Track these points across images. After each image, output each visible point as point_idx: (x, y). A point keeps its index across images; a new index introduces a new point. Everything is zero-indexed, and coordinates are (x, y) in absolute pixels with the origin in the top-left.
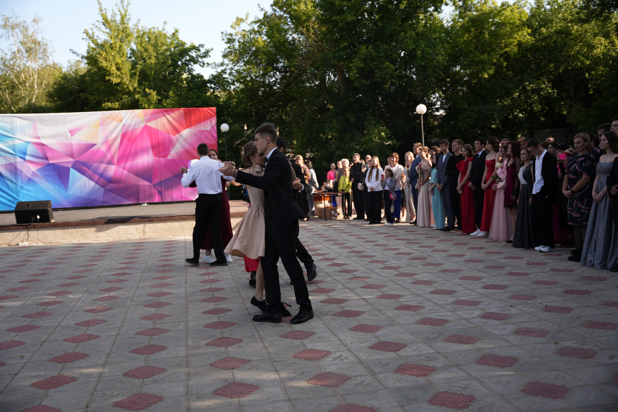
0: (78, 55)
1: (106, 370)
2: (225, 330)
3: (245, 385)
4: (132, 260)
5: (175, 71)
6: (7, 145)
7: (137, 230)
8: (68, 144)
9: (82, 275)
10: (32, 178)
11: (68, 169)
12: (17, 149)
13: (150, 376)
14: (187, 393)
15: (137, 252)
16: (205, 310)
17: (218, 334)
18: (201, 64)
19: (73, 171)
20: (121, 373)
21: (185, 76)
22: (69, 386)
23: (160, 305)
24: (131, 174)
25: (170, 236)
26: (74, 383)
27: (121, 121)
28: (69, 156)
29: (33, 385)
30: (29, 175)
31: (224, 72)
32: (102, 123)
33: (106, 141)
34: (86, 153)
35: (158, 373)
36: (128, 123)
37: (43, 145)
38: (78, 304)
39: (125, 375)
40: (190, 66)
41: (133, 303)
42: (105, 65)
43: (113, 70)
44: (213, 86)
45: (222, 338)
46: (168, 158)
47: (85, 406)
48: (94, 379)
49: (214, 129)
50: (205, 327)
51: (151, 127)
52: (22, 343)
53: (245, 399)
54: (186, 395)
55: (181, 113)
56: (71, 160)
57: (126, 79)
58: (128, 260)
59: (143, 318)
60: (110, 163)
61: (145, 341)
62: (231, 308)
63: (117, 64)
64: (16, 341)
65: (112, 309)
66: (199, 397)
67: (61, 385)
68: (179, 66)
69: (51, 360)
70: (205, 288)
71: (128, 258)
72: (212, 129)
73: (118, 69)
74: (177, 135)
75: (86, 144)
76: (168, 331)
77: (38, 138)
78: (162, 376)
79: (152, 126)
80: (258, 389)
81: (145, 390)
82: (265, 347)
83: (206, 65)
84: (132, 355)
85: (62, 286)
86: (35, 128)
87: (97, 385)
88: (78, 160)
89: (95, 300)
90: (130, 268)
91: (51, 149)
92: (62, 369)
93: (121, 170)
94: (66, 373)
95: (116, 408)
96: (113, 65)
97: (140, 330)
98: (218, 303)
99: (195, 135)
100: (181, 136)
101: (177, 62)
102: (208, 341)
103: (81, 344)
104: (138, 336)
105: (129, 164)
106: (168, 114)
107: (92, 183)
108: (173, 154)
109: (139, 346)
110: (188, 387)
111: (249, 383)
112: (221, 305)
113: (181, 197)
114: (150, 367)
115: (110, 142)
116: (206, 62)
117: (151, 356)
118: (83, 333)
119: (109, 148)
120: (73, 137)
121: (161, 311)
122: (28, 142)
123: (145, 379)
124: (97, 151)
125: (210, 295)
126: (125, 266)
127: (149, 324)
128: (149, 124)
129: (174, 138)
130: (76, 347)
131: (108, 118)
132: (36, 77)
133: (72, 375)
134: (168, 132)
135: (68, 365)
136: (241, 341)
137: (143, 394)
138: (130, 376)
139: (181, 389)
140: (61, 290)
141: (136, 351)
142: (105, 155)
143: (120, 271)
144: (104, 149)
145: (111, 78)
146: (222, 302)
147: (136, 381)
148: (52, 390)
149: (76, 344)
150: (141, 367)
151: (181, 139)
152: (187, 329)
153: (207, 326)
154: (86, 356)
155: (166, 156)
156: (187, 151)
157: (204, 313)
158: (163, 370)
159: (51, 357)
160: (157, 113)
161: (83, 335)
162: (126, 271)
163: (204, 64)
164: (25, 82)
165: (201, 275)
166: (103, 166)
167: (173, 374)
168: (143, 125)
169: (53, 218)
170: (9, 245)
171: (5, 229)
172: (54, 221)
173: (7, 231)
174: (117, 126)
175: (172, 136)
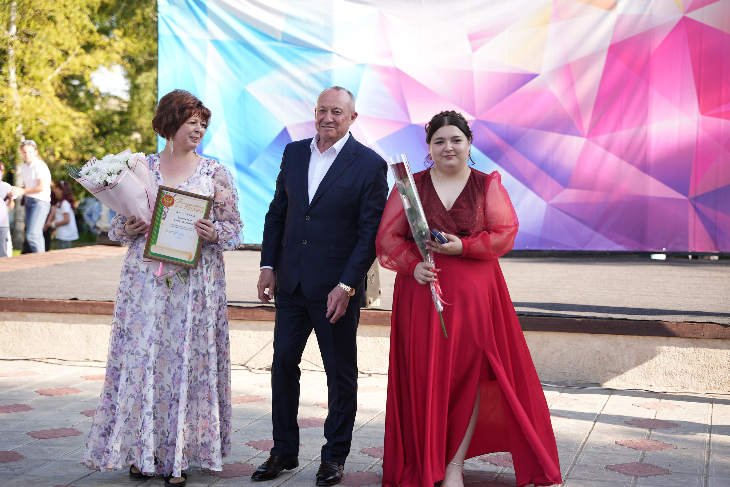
6: (314, 71)
8: (462, 72)
24: (624, 164)
27: (613, 6)
33: (565, 66)
34: (506, 100)
36: (633, 11)
51: (702, 25)
60: (570, 128)
75: (509, 74)
77: (390, 54)
79: (705, 22)
86: (382, 27)
88: (483, 118)
91: (418, 85)
93: (599, 150)
105: (624, 135)
115: (575, 69)
119: (571, 86)
120: (476, 53)
122: (363, 65)
144: (555, 87)
166: (550, 137)
168: (679, 16)
169: (380, 292)
170: (247, 367)
171: (242, 318)
172: (382, 302)
173: (247, 324)
174: (601, 20)
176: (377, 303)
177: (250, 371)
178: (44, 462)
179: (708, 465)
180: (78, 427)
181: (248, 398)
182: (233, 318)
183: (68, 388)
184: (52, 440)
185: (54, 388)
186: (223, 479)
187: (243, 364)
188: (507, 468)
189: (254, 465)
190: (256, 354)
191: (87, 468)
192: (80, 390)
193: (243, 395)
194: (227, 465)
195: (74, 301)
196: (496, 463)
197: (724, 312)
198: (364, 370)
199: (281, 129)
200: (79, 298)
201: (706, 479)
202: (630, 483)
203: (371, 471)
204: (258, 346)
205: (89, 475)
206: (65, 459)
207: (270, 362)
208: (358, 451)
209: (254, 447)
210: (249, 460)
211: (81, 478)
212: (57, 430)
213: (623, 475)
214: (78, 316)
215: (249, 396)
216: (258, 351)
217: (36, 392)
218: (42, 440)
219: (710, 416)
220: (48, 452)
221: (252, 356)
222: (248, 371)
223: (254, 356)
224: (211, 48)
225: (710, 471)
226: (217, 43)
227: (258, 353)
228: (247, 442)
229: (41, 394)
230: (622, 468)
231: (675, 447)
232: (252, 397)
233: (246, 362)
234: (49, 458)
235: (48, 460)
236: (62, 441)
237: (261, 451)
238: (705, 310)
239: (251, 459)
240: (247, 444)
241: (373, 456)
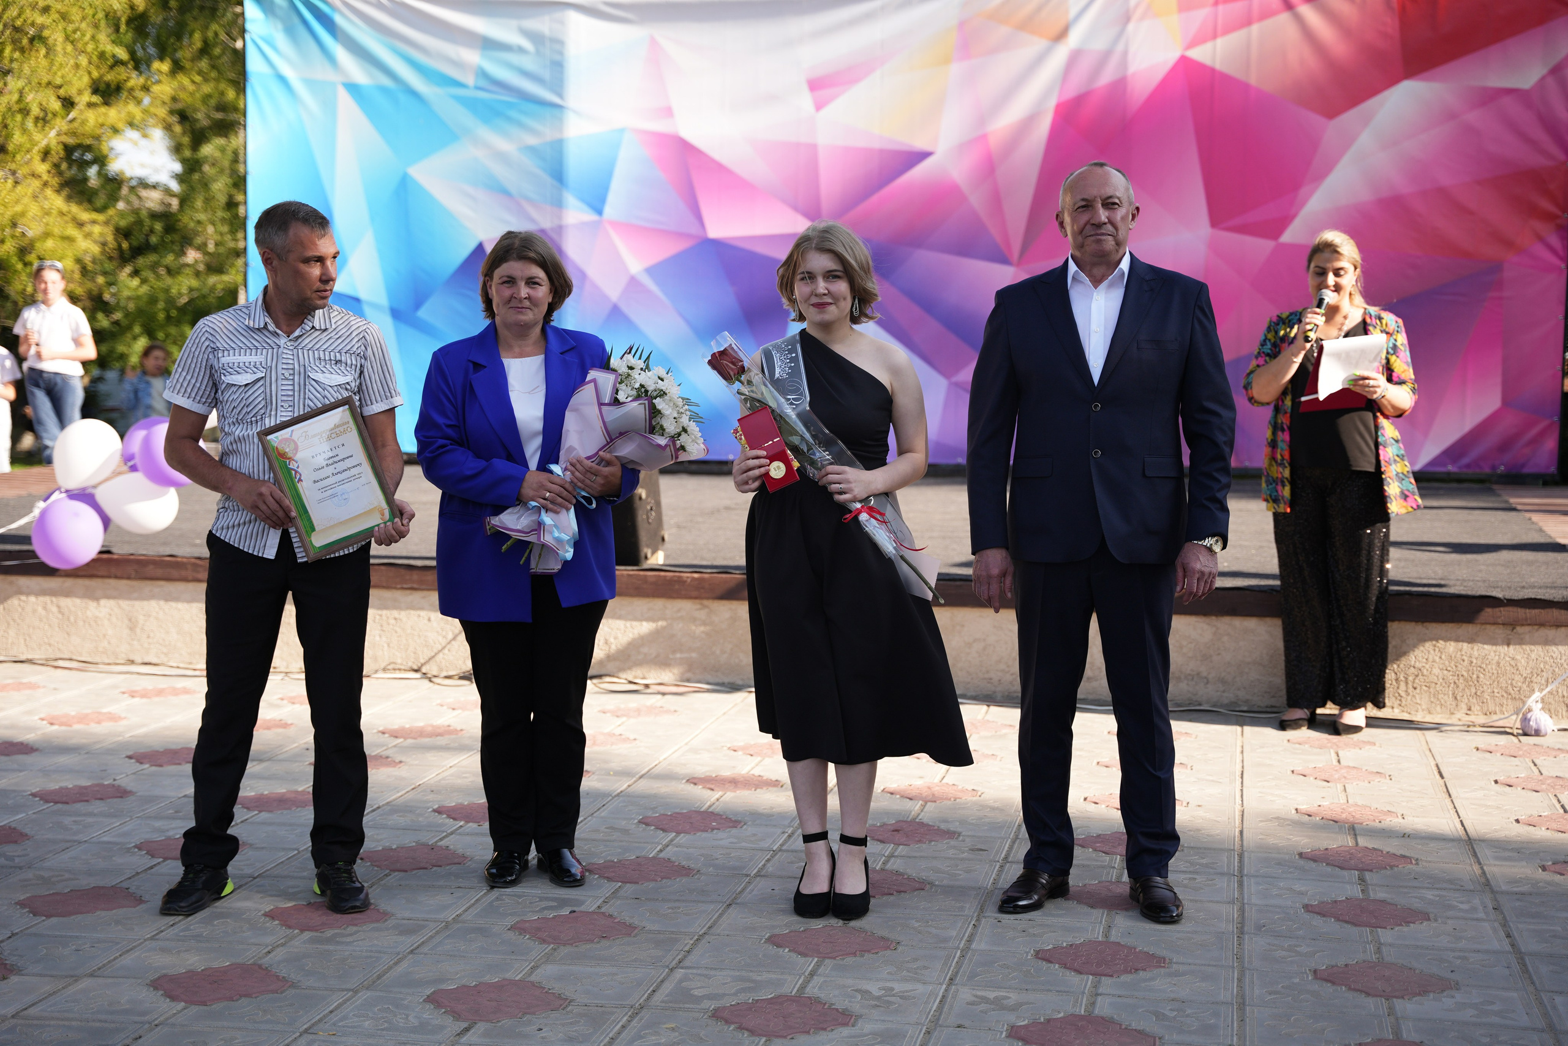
6: (532, 141)
8: (797, 146)
10: (624, 308)
12: (575, 162)
27: (1062, 35)
28: (796, 209)
30: (614, 292)
33: (979, 138)
34: (875, 198)
36: (1095, 43)
37: (684, 146)
46: (1287, 237)
49: (1561, 83)
51: (1213, 70)
72: (1551, 82)
74: (1349, 117)
75: (882, 152)
77: (668, 112)
79: (1218, 66)
86: (654, 61)
91: (718, 168)
99: (1451, 116)
100: (1368, 121)
108: (1313, 214)
115: (997, 144)
119: (990, 172)
120: (824, 112)
124: (931, 186)
128: (1203, 52)
129: (1330, 129)
131: (992, 17)
134: (1300, 100)
144: (963, 176)
151: (1365, 140)
155: (1274, 228)
168: (1173, 56)
169: (663, 539)
170: (424, 674)
171: (415, 586)
172: (666, 557)
173: (424, 597)
174: (1040, 60)
175: (1316, 119)
176: (658, 559)
177: (430, 681)
178: (68, 844)
179: (1241, 832)
180: (124, 782)
181: (430, 729)
182: (399, 586)
183: (100, 713)
184: (80, 806)
185: (73, 713)
186: (396, 873)
187: (416, 667)
188: (901, 847)
189: (452, 847)
190: (440, 651)
191: (146, 856)
192: (123, 715)
193: (421, 724)
194: (402, 848)
195: (105, 556)
196: (881, 838)
197: (1261, 571)
198: (636, 677)
199: (472, 246)
200: (114, 550)
201: (1241, 856)
202: (1114, 867)
203: (661, 855)
204: (444, 637)
205: (151, 868)
206: (105, 839)
207: (468, 665)
208: (636, 821)
209: (449, 816)
210: (441, 839)
211: (138, 873)
212: (86, 788)
213: (1101, 854)
214: (113, 582)
215: (432, 726)
216: (444, 645)
217: (42, 719)
218: (60, 806)
219: (1239, 749)
220: (74, 827)
221: (433, 654)
222: (426, 682)
223: (436, 654)
224: (345, 98)
225: (1245, 843)
226: (353, 88)
227: (444, 648)
228: (436, 807)
229: (52, 724)
230: (1099, 842)
231: (1185, 804)
232: (438, 727)
233: (422, 665)
234: (76, 838)
235: (75, 841)
236: (97, 806)
237: (462, 823)
238: (1228, 567)
239: (444, 838)
240: (435, 811)
241: (664, 830)
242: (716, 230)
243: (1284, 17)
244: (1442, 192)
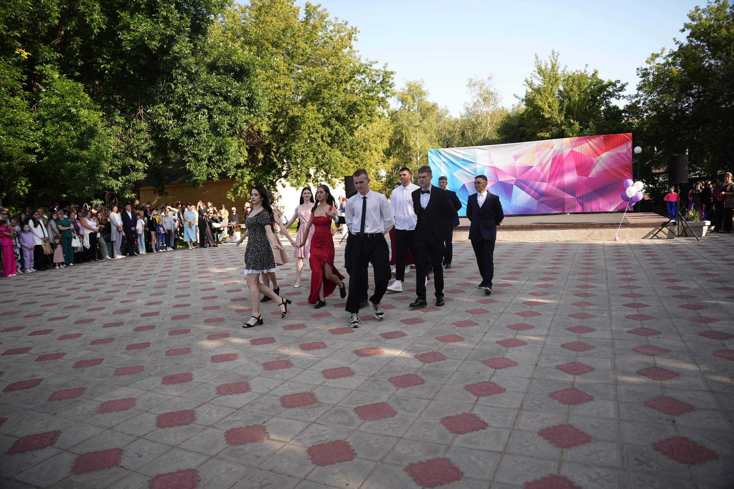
0: (519, 98)
1: (548, 340)
2: (644, 322)
3: (666, 370)
4: (561, 258)
5: (594, 105)
7: (564, 234)
8: (512, 166)
9: (524, 266)
11: (512, 186)
13: (583, 351)
14: (614, 369)
15: (564, 251)
16: (625, 303)
17: (638, 324)
18: (617, 97)
19: (515, 188)
20: (560, 345)
21: (603, 108)
22: (523, 347)
23: (586, 295)
24: (558, 190)
25: (590, 241)
26: (526, 346)
27: (552, 148)
28: (513, 176)
29: (498, 342)
31: (638, 102)
32: (538, 150)
33: (541, 164)
34: (525, 173)
35: (589, 349)
36: (557, 149)
37: (495, 167)
38: (523, 288)
39: (563, 346)
40: (607, 100)
41: (565, 292)
42: (541, 104)
43: (546, 108)
44: (627, 115)
45: (642, 328)
46: (589, 176)
47: (535, 364)
48: (539, 346)
49: (630, 152)
50: (626, 317)
52: (487, 312)
53: (667, 383)
54: (613, 370)
55: (601, 139)
56: (514, 178)
57: (556, 114)
58: (558, 258)
59: (573, 304)
60: (543, 181)
61: (577, 322)
62: (648, 304)
63: (549, 103)
64: (483, 310)
65: (549, 294)
66: (625, 373)
67: (516, 346)
68: (598, 100)
69: (508, 327)
70: (624, 285)
71: (558, 256)
72: (627, 152)
73: (549, 107)
74: (598, 158)
75: (526, 166)
76: (594, 316)
77: (492, 163)
78: (592, 351)
79: (577, 151)
80: (679, 376)
81: (579, 360)
82: (683, 341)
83: (622, 98)
84: (567, 332)
85: (511, 273)
86: (490, 155)
87: (542, 350)
88: (519, 178)
89: (535, 286)
90: (560, 264)
91: (500, 171)
92: (516, 334)
93: (551, 186)
94: (519, 337)
95: (557, 370)
96: (547, 104)
97: (572, 313)
98: (637, 299)
99: (613, 157)
100: (601, 158)
101: (596, 98)
102: (630, 329)
103: (528, 318)
104: (570, 318)
105: (558, 181)
106: (590, 140)
107: (530, 197)
108: (593, 173)
109: (573, 326)
110: (614, 364)
111: (670, 370)
112: (639, 301)
113: (599, 208)
114: (582, 343)
115: (543, 165)
116: (621, 95)
117: (582, 334)
118: (529, 310)
119: (543, 169)
120: (516, 161)
121: (587, 300)
122: (485, 166)
123: (579, 352)
124: (534, 171)
125: (628, 291)
126: (556, 261)
127: (578, 310)
128: (574, 149)
129: (595, 160)
130: (525, 320)
131: (542, 145)
132: (489, 119)
133: (523, 340)
134: (590, 156)
135: (520, 332)
136: (659, 333)
137: (579, 363)
138: (566, 348)
139: (608, 365)
140: (511, 276)
141: (570, 329)
142: (539, 175)
143: (553, 266)
144: (538, 170)
145: (544, 113)
146: (640, 298)
147: (572, 352)
148: (510, 349)
149: (524, 318)
150: (575, 342)
151: (601, 161)
152: (610, 317)
153: (628, 317)
154: (532, 327)
155: (587, 175)
156: (605, 171)
157: (624, 305)
158: (593, 347)
159: (508, 324)
160: (581, 140)
161: (529, 312)
162: (557, 266)
163: (620, 97)
164: (481, 123)
165: (619, 274)
166: (538, 183)
167: (601, 352)
168: (569, 150)
174: (549, 152)
175: (593, 158)
176: (501, 224)
224: (443, 164)
226: (444, 162)
242: (500, 180)
243: (587, 144)
244: (613, 169)
